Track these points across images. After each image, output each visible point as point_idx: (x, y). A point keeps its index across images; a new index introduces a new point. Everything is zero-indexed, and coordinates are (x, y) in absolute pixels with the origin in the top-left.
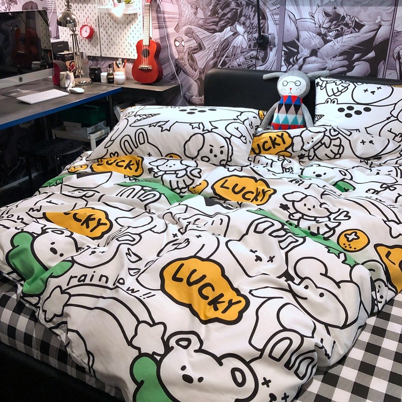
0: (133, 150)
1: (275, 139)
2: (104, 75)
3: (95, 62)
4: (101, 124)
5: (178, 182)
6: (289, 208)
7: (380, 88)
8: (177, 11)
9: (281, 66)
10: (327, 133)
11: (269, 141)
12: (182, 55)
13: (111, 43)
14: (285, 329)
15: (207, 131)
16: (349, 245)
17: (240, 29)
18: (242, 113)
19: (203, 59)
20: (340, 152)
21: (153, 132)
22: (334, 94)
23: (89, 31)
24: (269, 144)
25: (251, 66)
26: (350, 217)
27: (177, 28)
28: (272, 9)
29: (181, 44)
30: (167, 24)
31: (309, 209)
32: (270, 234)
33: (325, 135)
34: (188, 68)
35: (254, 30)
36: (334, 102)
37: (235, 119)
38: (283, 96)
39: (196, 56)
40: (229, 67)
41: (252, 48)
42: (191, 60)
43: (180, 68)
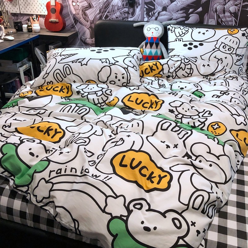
0: (63, 79)
1: (152, 66)
2: (25, 26)
3: (16, 17)
4: (25, 60)
5: (98, 99)
6: (174, 112)
7: (207, 31)
9: (144, 18)
10: (183, 61)
11: (149, 68)
12: (77, 11)
14: (198, 190)
15: (112, 64)
16: (215, 132)
18: (131, 50)
19: (92, 14)
20: (191, 73)
21: (76, 67)
22: (180, 35)
24: (149, 70)
25: (125, 18)
26: (212, 115)
29: (77, 4)
31: (186, 111)
32: (172, 130)
33: (181, 63)
36: (180, 41)
37: (128, 55)
38: (147, 37)
39: (87, 12)
40: (110, 19)
41: (125, 6)
42: (84, 15)
43: (77, 20)
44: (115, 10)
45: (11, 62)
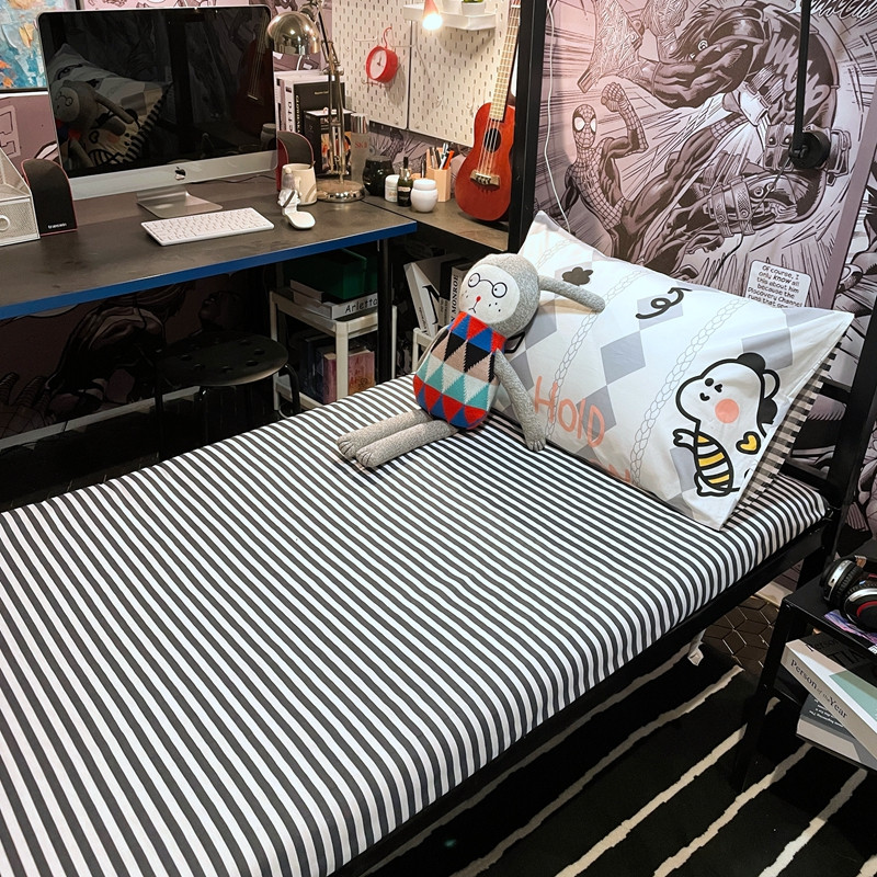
2: (392, 180)
3: (396, 142)
8: (590, 32)
12: (586, 155)
13: (432, 102)
17: (751, 104)
19: (637, 176)
23: (384, 63)
27: (585, 80)
28: (856, 53)
29: (587, 126)
30: (563, 66)
34: (595, 192)
35: (790, 113)
39: (621, 165)
41: (775, 167)
42: (607, 174)
43: (578, 189)
45: (319, 294)
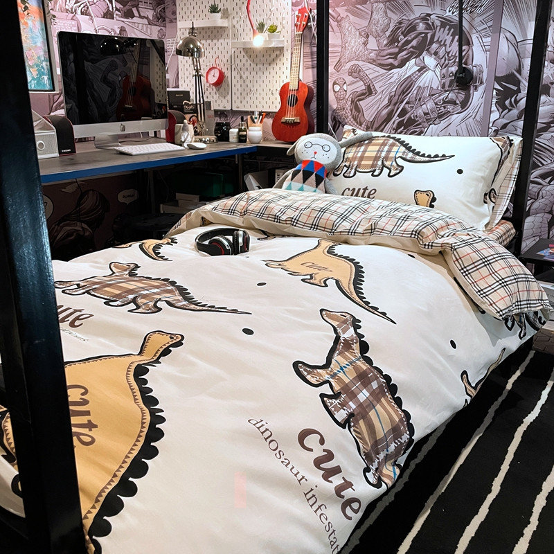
2: (234, 131)
3: (223, 119)
9: (491, 112)
13: (246, 91)
17: (430, 61)
23: (217, 75)
27: (338, 66)
28: (479, 29)
29: (342, 88)
34: (350, 121)
35: (450, 62)
39: (363, 104)
40: (410, 118)
41: (447, 88)
42: (356, 110)
43: (339, 121)
44: (425, 98)
45: (196, 198)
